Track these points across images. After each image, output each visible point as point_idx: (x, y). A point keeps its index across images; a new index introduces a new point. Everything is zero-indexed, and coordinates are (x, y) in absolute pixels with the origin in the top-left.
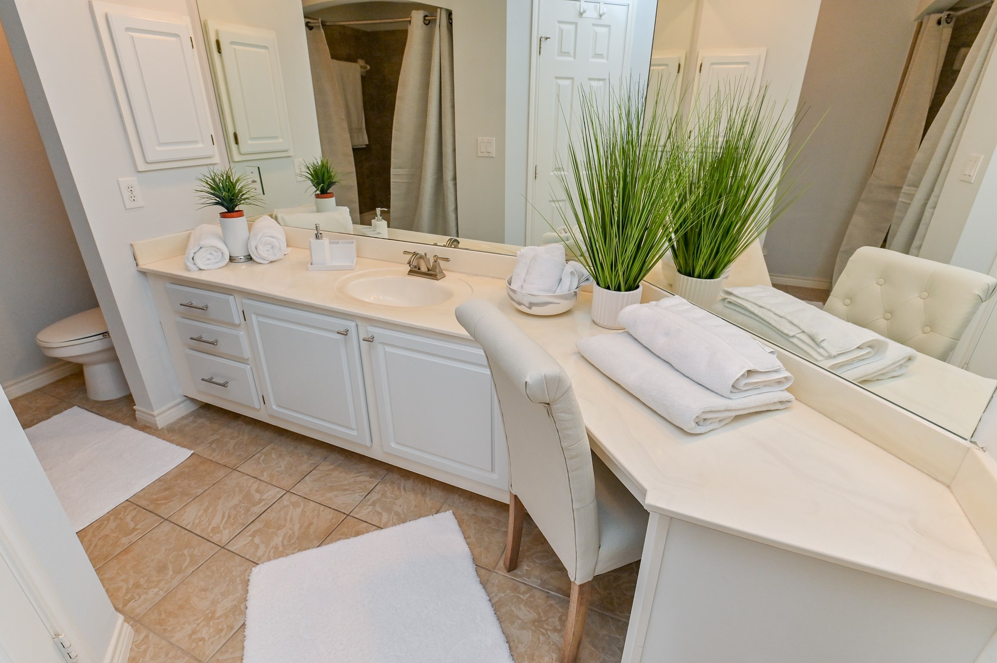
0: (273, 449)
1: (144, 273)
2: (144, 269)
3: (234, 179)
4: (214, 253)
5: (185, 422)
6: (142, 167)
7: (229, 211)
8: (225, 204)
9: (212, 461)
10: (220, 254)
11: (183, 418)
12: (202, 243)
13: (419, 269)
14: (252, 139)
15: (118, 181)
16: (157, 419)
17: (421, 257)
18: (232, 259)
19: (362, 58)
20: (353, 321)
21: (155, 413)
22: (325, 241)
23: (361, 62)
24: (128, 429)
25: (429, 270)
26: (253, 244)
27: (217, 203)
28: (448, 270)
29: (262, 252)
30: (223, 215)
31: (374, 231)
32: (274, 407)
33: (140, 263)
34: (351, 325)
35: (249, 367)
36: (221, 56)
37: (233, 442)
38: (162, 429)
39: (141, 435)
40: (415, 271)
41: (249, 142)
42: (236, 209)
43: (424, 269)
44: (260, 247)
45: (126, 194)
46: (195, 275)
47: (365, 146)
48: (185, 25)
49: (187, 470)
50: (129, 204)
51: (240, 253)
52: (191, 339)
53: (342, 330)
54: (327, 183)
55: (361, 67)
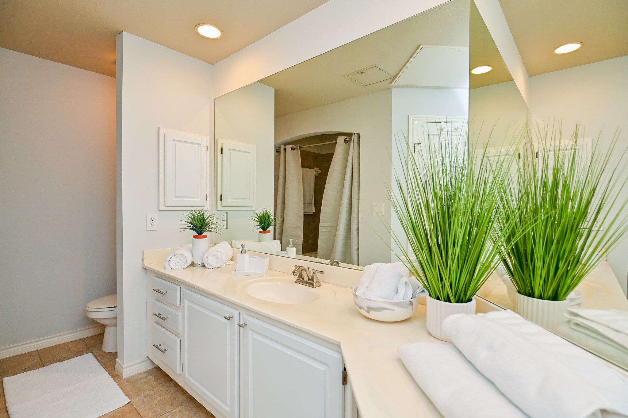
0: (180, 411)
1: (145, 269)
2: (146, 266)
3: (206, 215)
4: (182, 259)
5: (141, 376)
6: (162, 208)
7: (199, 235)
8: (197, 230)
9: (137, 411)
10: (185, 260)
11: (141, 373)
12: (176, 252)
13: (303, 279)
14: (231, 198)
15: (147, 214)
16: (124, 371)
17: (305, 270)
18: (193, 264)
19: (317, 167)
20: (237, 310)
21: (124, 366)
22: (247, 256)
23: (316, 169)
24: (106, 374)
25: (309, 280)
26: (206, 255)
27: (192, 229)
28: (322, 281)
29: (210, 262)
30: (195, 237)
31: (287, 253)
32: (187, 375)
33: (144, 263)
34: (235, 313)
35: (179, 340)
36: (222, 156)
37: (159, 399)
38: (125, 379)
39: (111, 380)
40: (300, 280)
41: (229, 200)
42: (204, 234)
43: (306, 279)
44: (210, 257)
45: (149, 222)
46: (168, 272)
47: (312, 213)
48: (205, 140)
49: (118, 415)
50: (149, 228)
51: (198, 261)
52: (154, 314)
53: (228, 316)
54: (266, 224)
55: (316, 171)
